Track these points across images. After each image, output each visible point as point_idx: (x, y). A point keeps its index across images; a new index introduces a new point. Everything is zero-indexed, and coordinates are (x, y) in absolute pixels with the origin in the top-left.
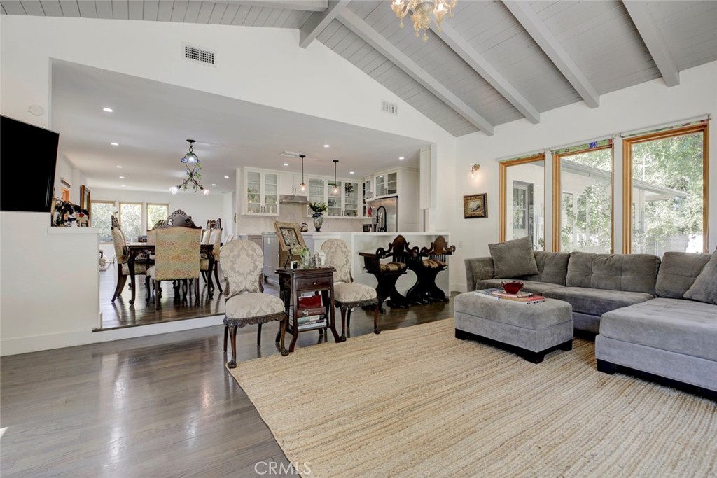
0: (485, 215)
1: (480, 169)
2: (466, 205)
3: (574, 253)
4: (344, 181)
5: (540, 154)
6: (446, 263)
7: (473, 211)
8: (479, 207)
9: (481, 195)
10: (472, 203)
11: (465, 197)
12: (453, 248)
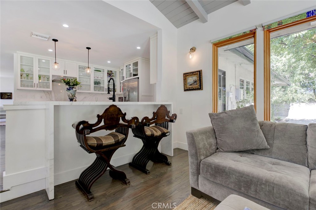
0: (200, 88)
1: (196, 51)
2: (185, 80)
3: (311, 125)
4: (106, 69)
5: (251, 31)
6: (169, 130)
7: (191, 85)
8: (195, 82)
9: (197, 72)
10: (190, 78)
11: (184, 74)
12: (175, 116)
